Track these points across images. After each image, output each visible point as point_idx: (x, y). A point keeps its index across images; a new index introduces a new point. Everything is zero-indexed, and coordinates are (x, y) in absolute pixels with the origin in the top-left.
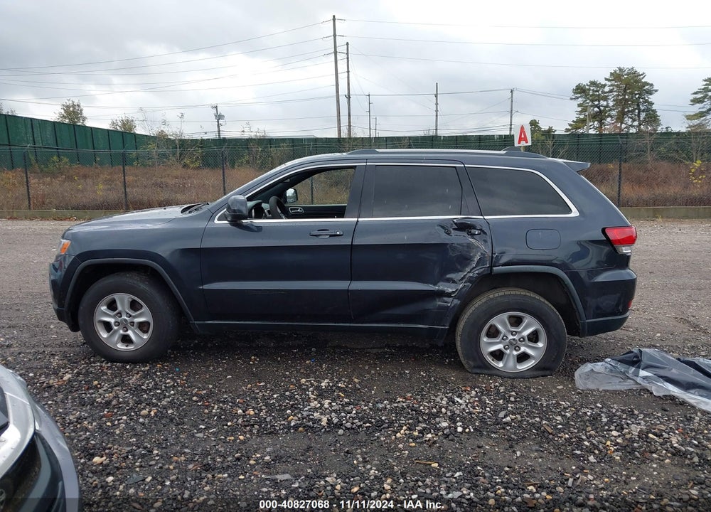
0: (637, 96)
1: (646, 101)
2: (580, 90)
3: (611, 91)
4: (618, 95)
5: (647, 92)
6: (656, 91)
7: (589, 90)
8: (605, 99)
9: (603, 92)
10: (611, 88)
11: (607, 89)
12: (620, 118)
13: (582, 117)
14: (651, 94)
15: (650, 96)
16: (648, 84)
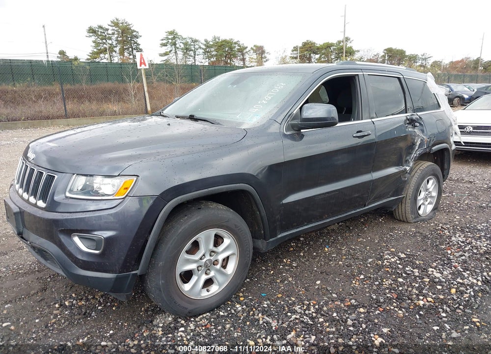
0: (129, 39)
1: (136, 43)
2: (92, 31)
3: (113, 34)
4: (118, 37)
5: (135, 37)
6: (141, 36)
7: (98, 31)
8: (110, 39)
9: (108, 34)
10: (113, 31)
11: (110, 32)
12: (122, 53)
13: (95, 50)
14: (137, 38)
15: (137, 40)
16: (135, 31)
